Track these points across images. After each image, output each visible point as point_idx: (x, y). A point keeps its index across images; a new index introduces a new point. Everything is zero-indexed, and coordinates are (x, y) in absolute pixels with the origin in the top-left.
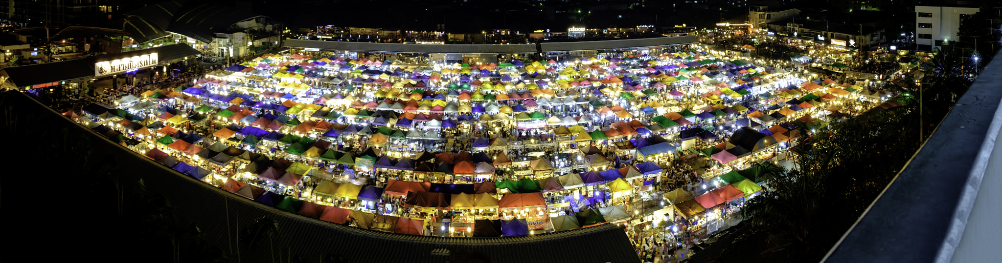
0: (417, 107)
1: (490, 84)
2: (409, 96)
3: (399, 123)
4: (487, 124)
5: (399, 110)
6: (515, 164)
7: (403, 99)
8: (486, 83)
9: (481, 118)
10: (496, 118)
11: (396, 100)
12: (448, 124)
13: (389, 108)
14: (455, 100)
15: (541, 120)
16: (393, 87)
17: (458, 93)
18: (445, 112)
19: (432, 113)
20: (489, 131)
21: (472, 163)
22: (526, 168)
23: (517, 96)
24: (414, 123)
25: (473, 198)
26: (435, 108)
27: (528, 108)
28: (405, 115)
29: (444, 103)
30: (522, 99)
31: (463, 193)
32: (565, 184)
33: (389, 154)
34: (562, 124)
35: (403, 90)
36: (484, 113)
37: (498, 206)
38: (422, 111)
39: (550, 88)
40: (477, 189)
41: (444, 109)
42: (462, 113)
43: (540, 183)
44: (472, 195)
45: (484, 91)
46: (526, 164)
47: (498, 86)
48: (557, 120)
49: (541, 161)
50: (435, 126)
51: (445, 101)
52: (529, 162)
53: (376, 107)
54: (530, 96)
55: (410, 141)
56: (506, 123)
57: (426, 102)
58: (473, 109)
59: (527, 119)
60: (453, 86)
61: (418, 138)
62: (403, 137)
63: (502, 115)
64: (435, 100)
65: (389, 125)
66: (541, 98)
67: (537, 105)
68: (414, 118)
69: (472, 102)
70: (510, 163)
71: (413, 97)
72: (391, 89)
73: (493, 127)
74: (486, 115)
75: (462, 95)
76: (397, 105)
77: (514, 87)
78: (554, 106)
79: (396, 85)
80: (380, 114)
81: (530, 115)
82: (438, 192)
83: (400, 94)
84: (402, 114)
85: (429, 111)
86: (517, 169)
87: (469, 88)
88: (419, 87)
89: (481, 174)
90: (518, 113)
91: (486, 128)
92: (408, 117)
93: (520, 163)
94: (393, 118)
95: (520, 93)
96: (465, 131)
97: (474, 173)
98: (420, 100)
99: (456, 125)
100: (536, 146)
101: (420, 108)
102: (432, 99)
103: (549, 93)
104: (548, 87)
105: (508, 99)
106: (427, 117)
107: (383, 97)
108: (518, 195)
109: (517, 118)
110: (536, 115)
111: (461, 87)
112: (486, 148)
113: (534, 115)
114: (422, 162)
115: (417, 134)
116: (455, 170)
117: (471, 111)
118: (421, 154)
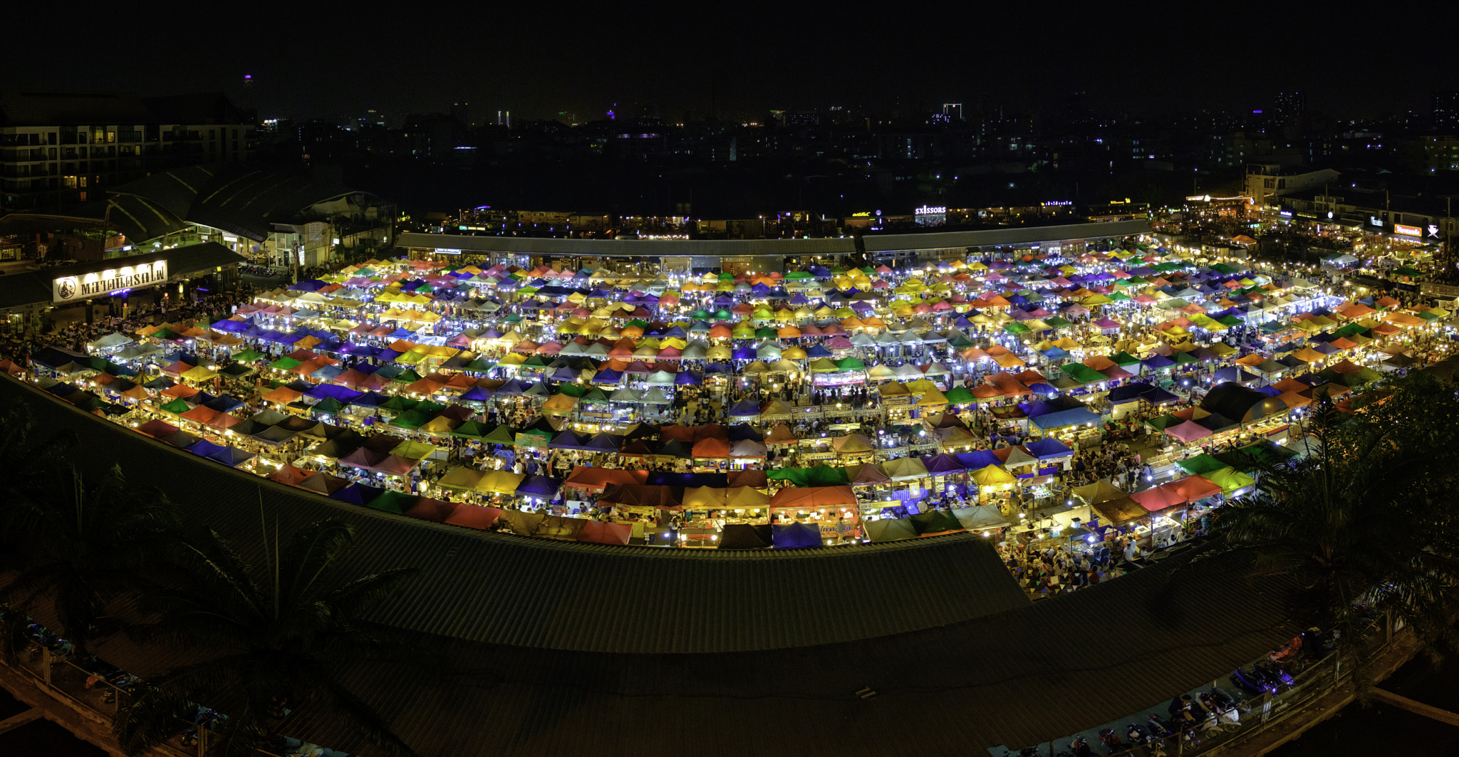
0: (633, 349)
1: (769, 310)
2: (619, 331)
3: (596, 378)
4: (758, 377)
5: (601, 355)
6: (805, 442)
7: (609, 338)
8: (761, 309)
9: (748, 368)
10: (775, 368)
11: (596, 339)
12: (686, 379)
13: (583, 352)
14: (704, 338)
15: (858, 371)
16: (591, 316)
17: (708, 326)
18: (682, 359)
19: (660, 361)
20: (762, 390)
21: (727, 440)
22: (826, 449)
23: (815, 330)
24: (626, 376)
25: (723, 494)
26: (664, 352)
27: (835, 351)
28: (610, 364)
29: (683, 343)
30: (825, 335)
31: (704, 487)
32: (893, 474)
33: (577, 427)
34: (895, 378)
35: (611, 321)
36: (755, 360)
37: (770, 505)
38: (642, 358)
39: (879, 316)
40: (733, 480)
41: (681, 352)
42: (714, 360)
43: (848, 472)
44: (722, 491)
45: (756, 322)
46: (824, 442)
47: (782, 313)
48: (887, 370)
49: (850, 439)
50: (662, 382)
51: (685, 339)
52: (831, 439)
53: (560, 350)
54: (840, 330)
55: (617, 406)
56: (793, 377)
57: (649, 341)
58: (734, 353)
59: (832, 370)
60: (700, 313)
61: (631, 402)
62: (603, 399)
63: (786, 363)
64: (666, 338)
65: (580, 381)
66: (860, 332)
67: (852, 346)
68: (626, 369)
69: (734, 341)
70: (796, 441)
71: (627, 333)
72: (588, 320)
73: (768, 383)
74: (757, 363)
75: (716, 329)
76: (598, 347)
77: (811, 315)
78: (883, 348)
79: (597, 312)
80: (565, 362)
81: (837, 363)
82: (660, 485)
83: (604, 328)
84: (606, 362)
85: (655, 357)
86: (809, 449)
87: (730, 317)
88: (639, 315)
89: (740, 457)
90: (816, 359)
91: (756, 385)
92: (614, 367)
93: (814, 440)
94: (589, 369)
95: (822, 325)
96: (718, 389)
97: (728, 457)
98: (640, 339)
99: (701, 380)
100: (844, 413)
101: (637, 352)
102: (661, 337)
103: (873, 325)
104: (873, 313)
105: (800, 336)
106: (650, 366)
107: (572, 333)
108: (806, 490)
109: (812, 368)
110: (848, 363)
111: (714, 315)
112: (755, 416)
113: (845, 364)
114: (634, 440)
115: (630, 395)
116: (695, 451)
117: (730, 357)
118: (635, 427)
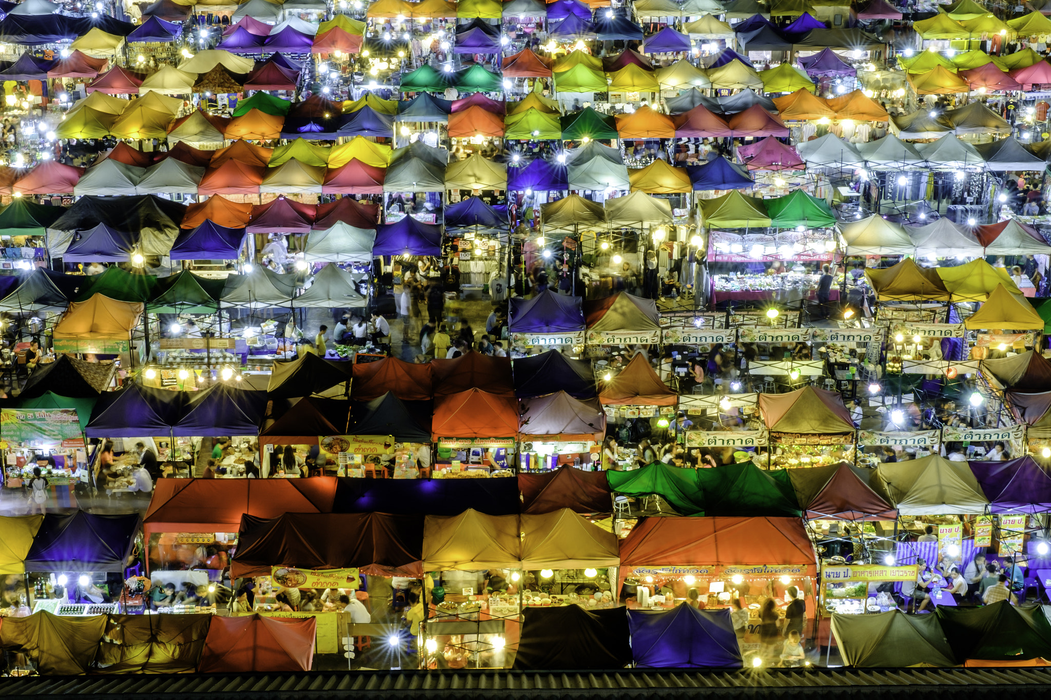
0: (264, 171)
1: (592, 67)
2: (220, 125)
3: (182, 246)
4: (575, 238)
5: (182, 190)
6: (692, 403)
7: (196, 144)
8: (576, 63)
9: (548, 214)
10: (616, 214)
11: (163, 149)
12: (402, 240)
13: (135, 184)
14: (432, 139)
15: (816, 229)
16: (143, 91)
17: (445, 109)
18: (388, 190)
19: (333, 197)
20: (584, 270)
21: (511, 394)
22: (742, 421)
23: (710, 120)
24: (250, 239)
25: (513, 530)
26: (342, 176)
27: (760, 175)
28: (208, 210)
29: (384, 150)
30: (736, 134)
31: (471, 512)
32: (902, 495)
33: (150, 376)
34: (908, 253)
35: (195, 100)
36: (565, 193)
37: (617, 561)
38: (286, 191)
39: (869, 93)
40: (533, 496)
41: (381, 176)
42: (463, 193)
43: (797, 482)
44: (511, 520)
45: (566, 99)
46: (738, 404)
47: (626, 75)
48: (890, 232)
49: (803, 397)
50: (344, 251)
51: (387, 141)
52: (753, 397)
53: (73, 184)
54: (772, 123)
55: (239, 319)
56: (659, 236)
57: (301, 148)
58: (514, 177)
59: (753, 223)
60: (422, 76)
61: (274, 304)
62: (205, 303)
63: (641, 202)
64: (340, 140)
65: (137, 259)
66: (821, 133)
67: (800, 165)
68: (250, 223)
69: (508, 147)
70: (671, 399)
71: (242, 131)
72: (136, 101)
73: (598, 254)
74: (570, 204)
75: (463, 115)
76: (170, 169)
77: (699, 82)
78: (882, 176)
79: (156, 78)
80: (94, 213)
81: (765, 207)
82: (369, 510)
83: (179, 121)
84: (198, 207)
85: (318, 190)
86: (702, 422)
87: (494, 85)
88: (268, 83)
89: (546, 438)
90: (712, 194)
91: (572, 255)
92: (221, 218)
93: (713, 399)
94: (160, 228)
95: (728, 108)
96: (475, 267)
97: (515, 437)
98: (276, 143)
99: (438, 245)
100: (787, 335)
101: (275, 177)
102: (328, 136)
103: (859, 114)
104: (857, 84)
105: (671, 134)
106: (311, 213)
107: (99, 136)
108: (700, 523)
109: (707, 216)
110: (794, 208)
111: (457, 81)
112: (573, 335)
113: (786, 208)
114: (294, 401)
115: (268, 288)
116: (439, 424)
117: (504, 186)
118: (291, 368)
